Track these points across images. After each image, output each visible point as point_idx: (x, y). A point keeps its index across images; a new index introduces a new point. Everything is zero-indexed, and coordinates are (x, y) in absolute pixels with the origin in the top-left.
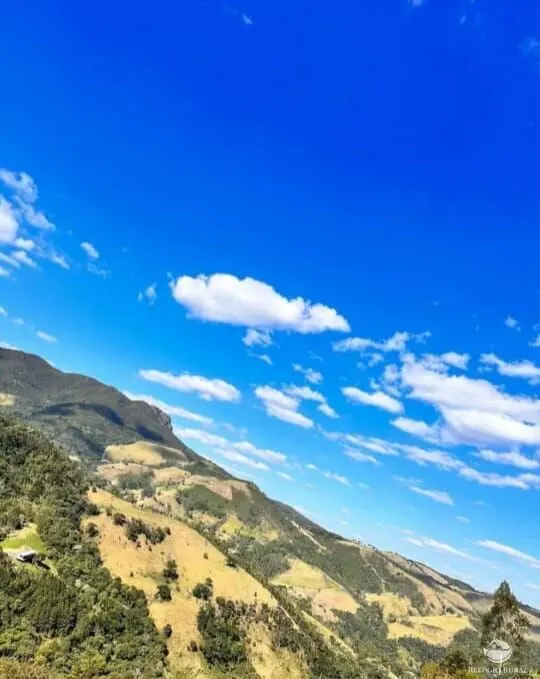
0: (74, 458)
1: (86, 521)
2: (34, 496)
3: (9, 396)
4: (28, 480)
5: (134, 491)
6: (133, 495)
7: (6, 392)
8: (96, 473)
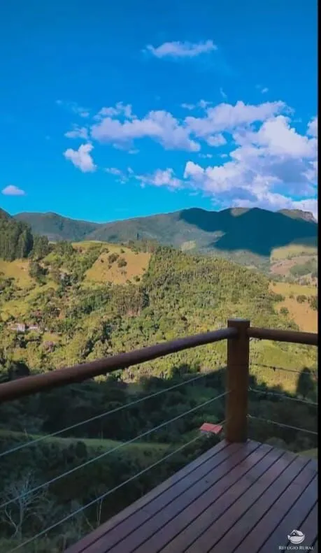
0: (251, 267)
1: (277, 307)
2: (235, 301)
3: (191, 242)
4: (226, 291)
5: (305, 276)
6: (305, 280)
7: (188, 240)
8: (271, 273)
